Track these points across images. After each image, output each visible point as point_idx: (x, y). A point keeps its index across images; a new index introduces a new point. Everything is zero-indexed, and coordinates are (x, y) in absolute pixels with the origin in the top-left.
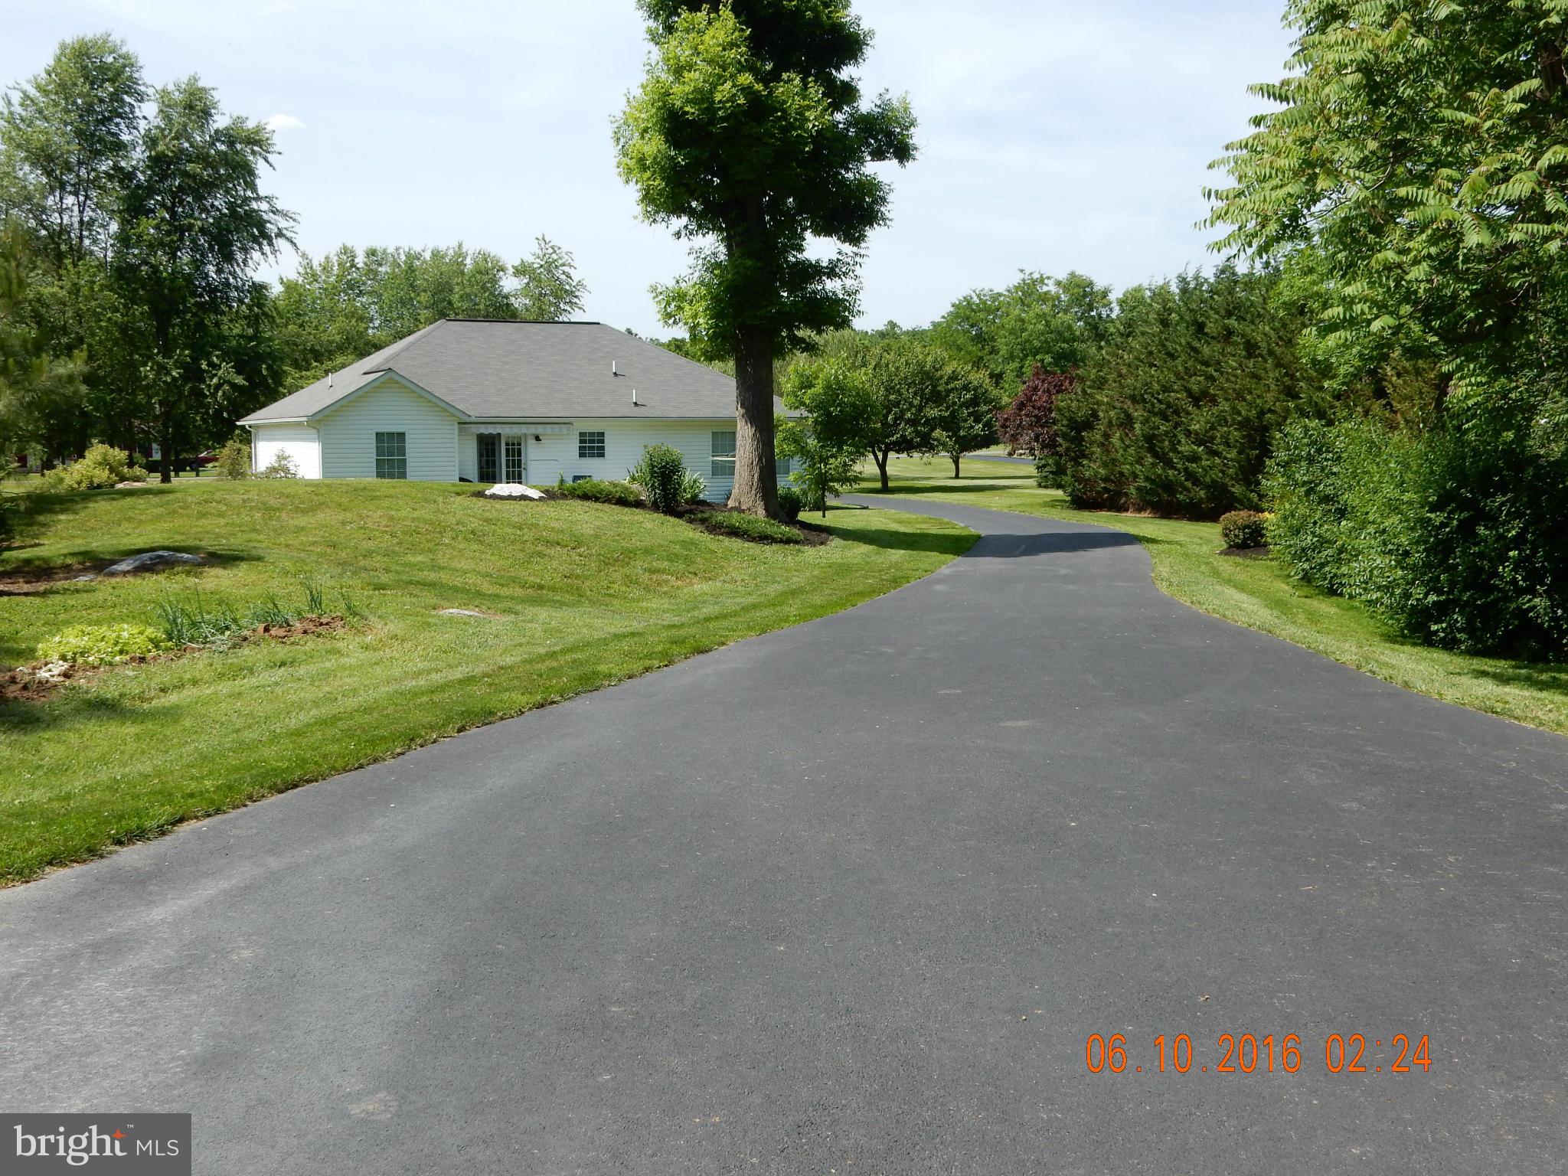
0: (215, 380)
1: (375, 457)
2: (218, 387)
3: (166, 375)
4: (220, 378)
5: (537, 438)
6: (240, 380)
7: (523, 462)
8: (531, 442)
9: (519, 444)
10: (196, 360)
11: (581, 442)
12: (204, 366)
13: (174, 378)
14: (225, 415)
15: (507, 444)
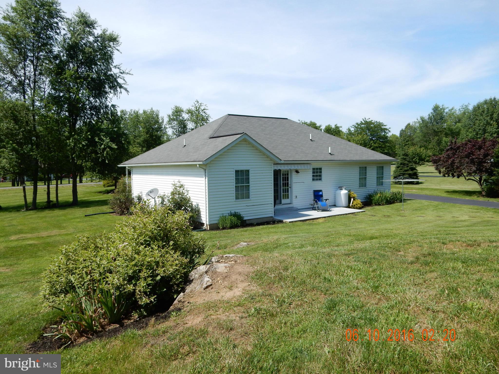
0: (103, 146)
1: (235, 185)
2: (104, 149)
3: (79, 144)
4: (105, 145)
5: (297, 172)
6: (114, 146)
7: (289, 184)
8: (294, 173)
9: (288, 175)
10: (93, 137)
11: (313, 173)
12: (97, 140)
13: (83, 145)
14: (107, 162)
15: (283, 175)
